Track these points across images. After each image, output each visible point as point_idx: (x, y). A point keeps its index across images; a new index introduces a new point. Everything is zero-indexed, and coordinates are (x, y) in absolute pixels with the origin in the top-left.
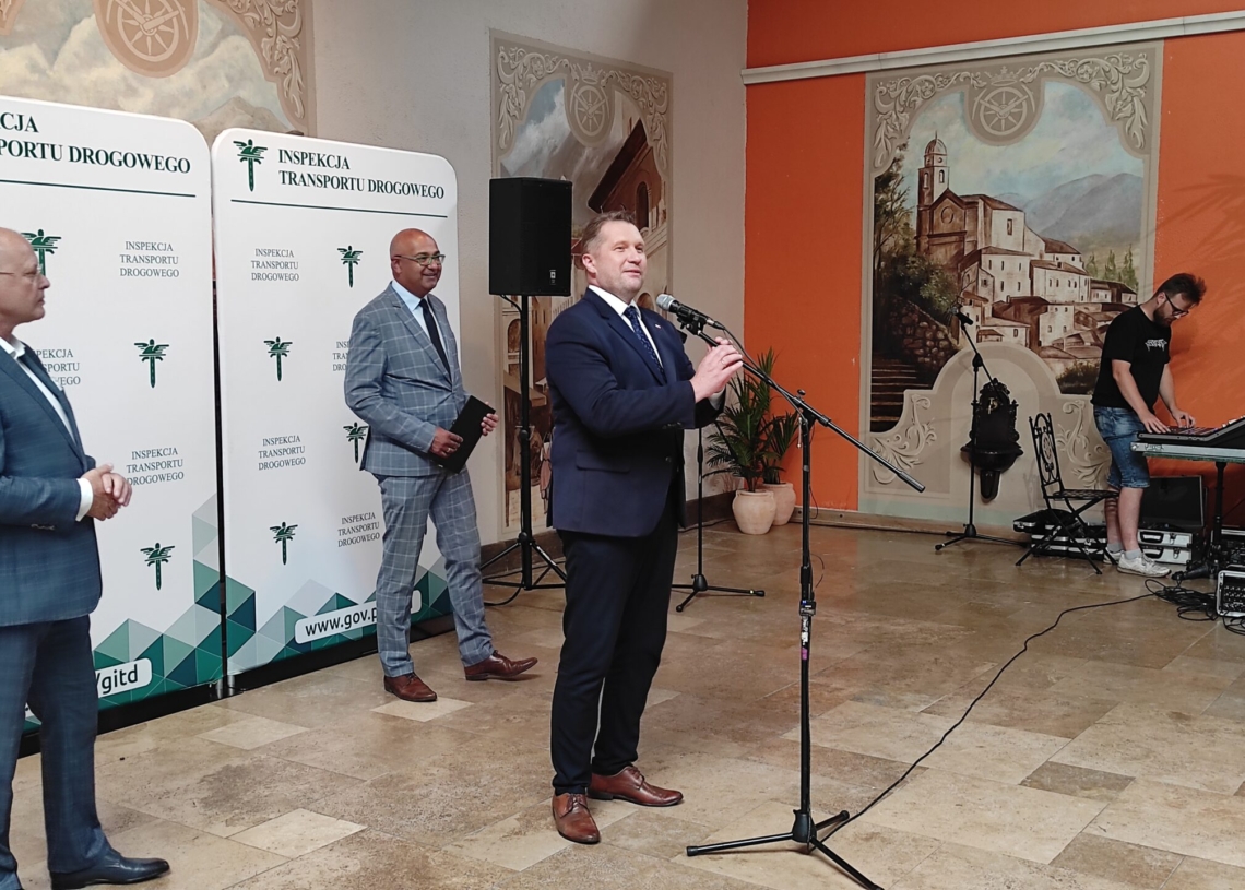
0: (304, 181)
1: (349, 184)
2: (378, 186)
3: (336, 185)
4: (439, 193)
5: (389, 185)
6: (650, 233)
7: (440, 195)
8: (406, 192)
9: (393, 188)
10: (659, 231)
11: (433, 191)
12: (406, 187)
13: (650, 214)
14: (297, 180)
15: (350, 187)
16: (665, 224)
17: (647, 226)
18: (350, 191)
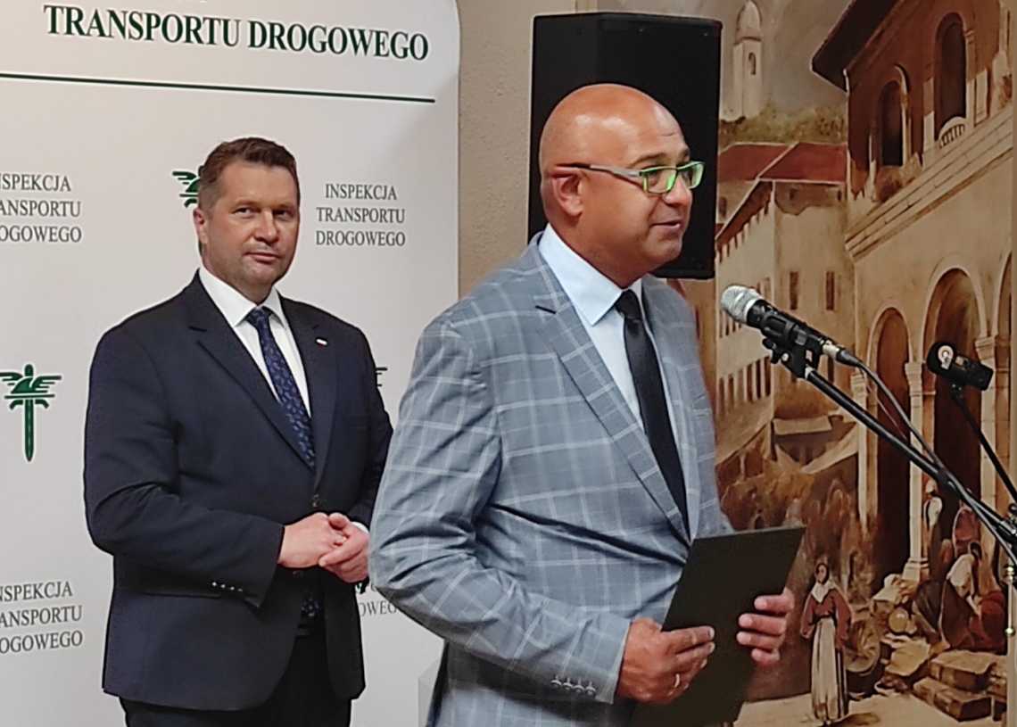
0: (100, 27)
1: (204, 33)
2: (272, 36)
3: (172, 34)
4: (417, 48)
5: (297, 31)
6: (969, 129)
7: (419, 53)
8: (338, 47)
9: (307, 38)
10: (992, 125)
11: (401, 43)
12: (338, 34)
13: (969, 87)
14: (84, 25)
15: (205, 37)
16: (1010, 108)
17: (964, 115)
18: (206, 46)
